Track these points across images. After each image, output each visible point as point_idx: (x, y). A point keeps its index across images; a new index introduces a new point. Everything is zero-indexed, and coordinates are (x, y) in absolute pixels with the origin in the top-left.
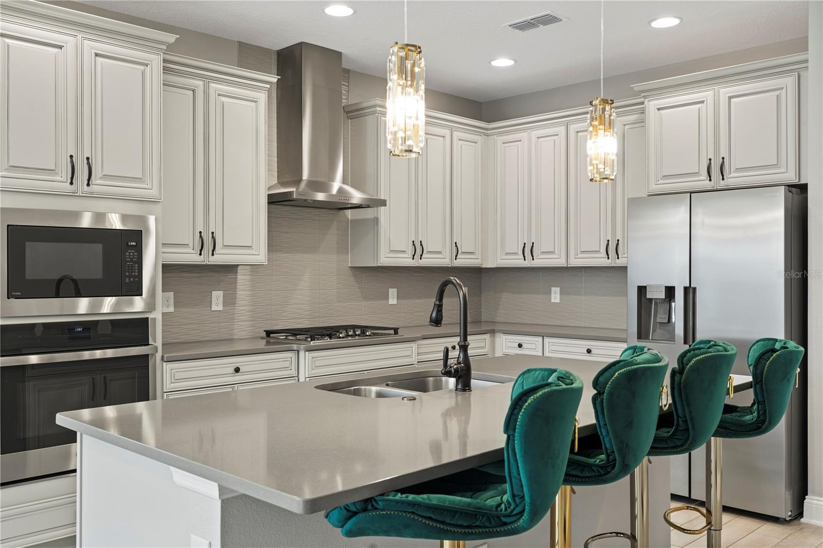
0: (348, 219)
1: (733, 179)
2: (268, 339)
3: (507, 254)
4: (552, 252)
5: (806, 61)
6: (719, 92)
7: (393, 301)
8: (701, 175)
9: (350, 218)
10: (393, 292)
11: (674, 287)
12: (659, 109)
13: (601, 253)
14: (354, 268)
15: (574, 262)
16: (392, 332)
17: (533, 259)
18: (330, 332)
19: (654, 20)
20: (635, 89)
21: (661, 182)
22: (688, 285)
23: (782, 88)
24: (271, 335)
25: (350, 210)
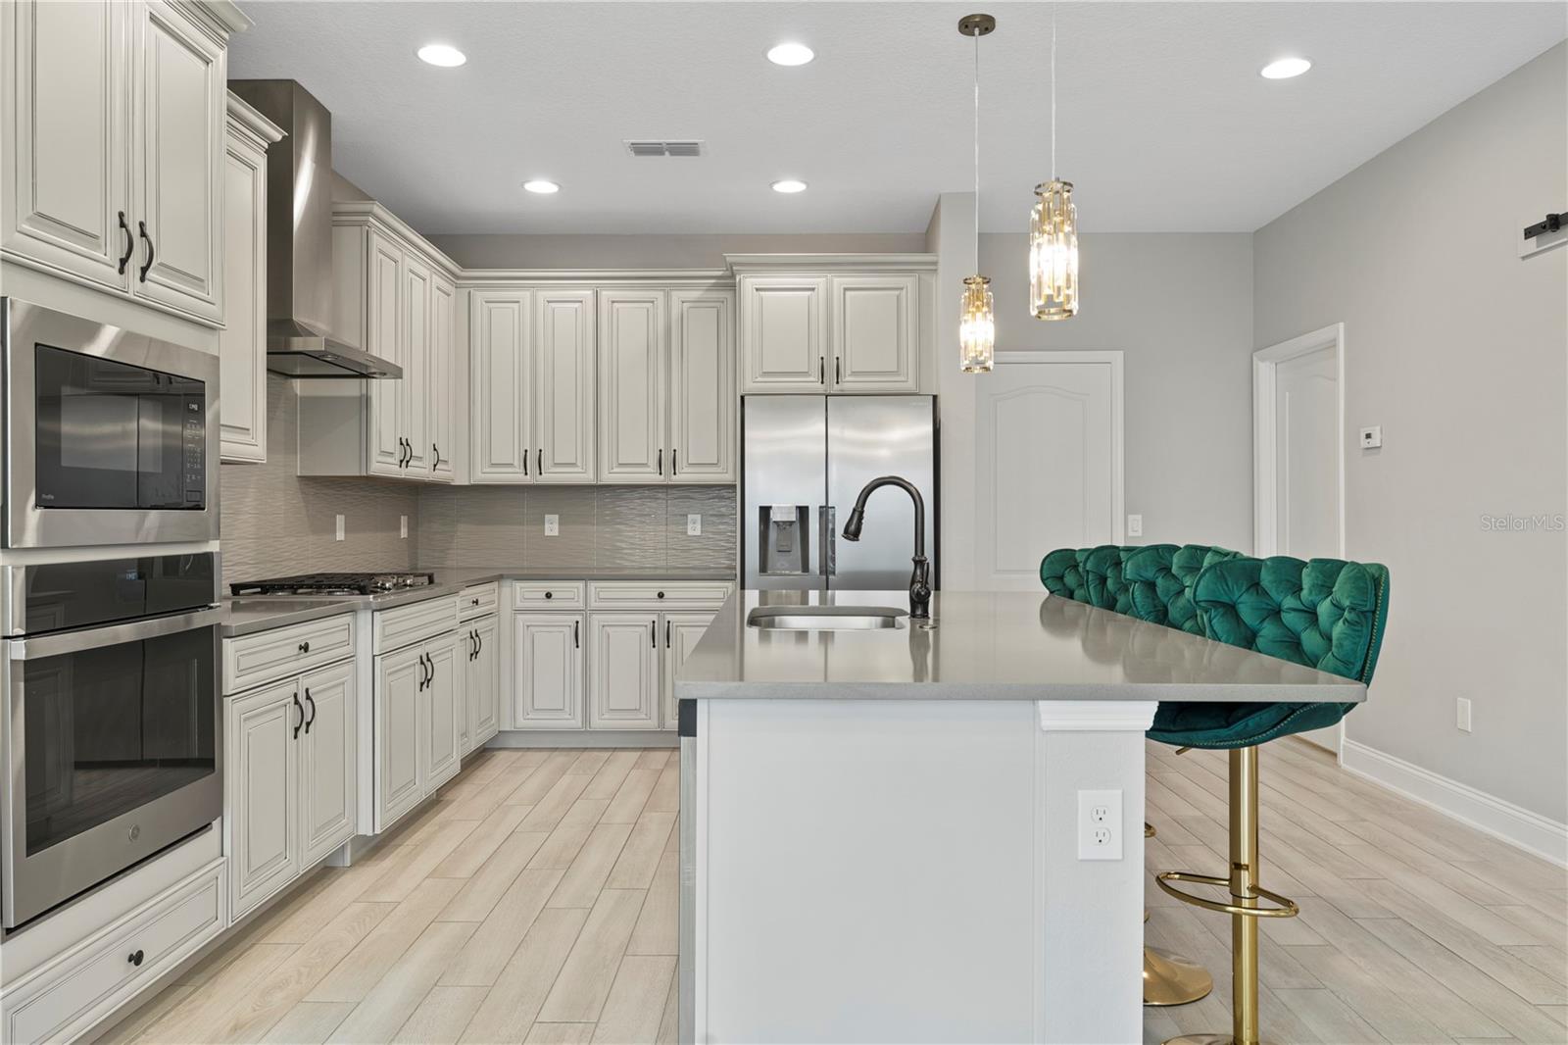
0: (296, 395)
1: (849, 383)
2: (236, 598)
3: (494, 465)
4: (573, 465)
5: (935, 263)
6: (832, 281)
7: (340, 536)
8: (810, 375)
9: (298, 393)
10: (340, 520)
11: (807, 508)
12: (757, 290)
13: (649, 467)
14: (303, 479)
15: (607, 478)
16: (425, 580)
17: (541, 474)
18: (293, 585)
19: (777, 182)
20: (728, 259)
21: (759, 379)
22: (824, 504)
23: (902, 289)
24: (242, 592)
25: (298, 380)
